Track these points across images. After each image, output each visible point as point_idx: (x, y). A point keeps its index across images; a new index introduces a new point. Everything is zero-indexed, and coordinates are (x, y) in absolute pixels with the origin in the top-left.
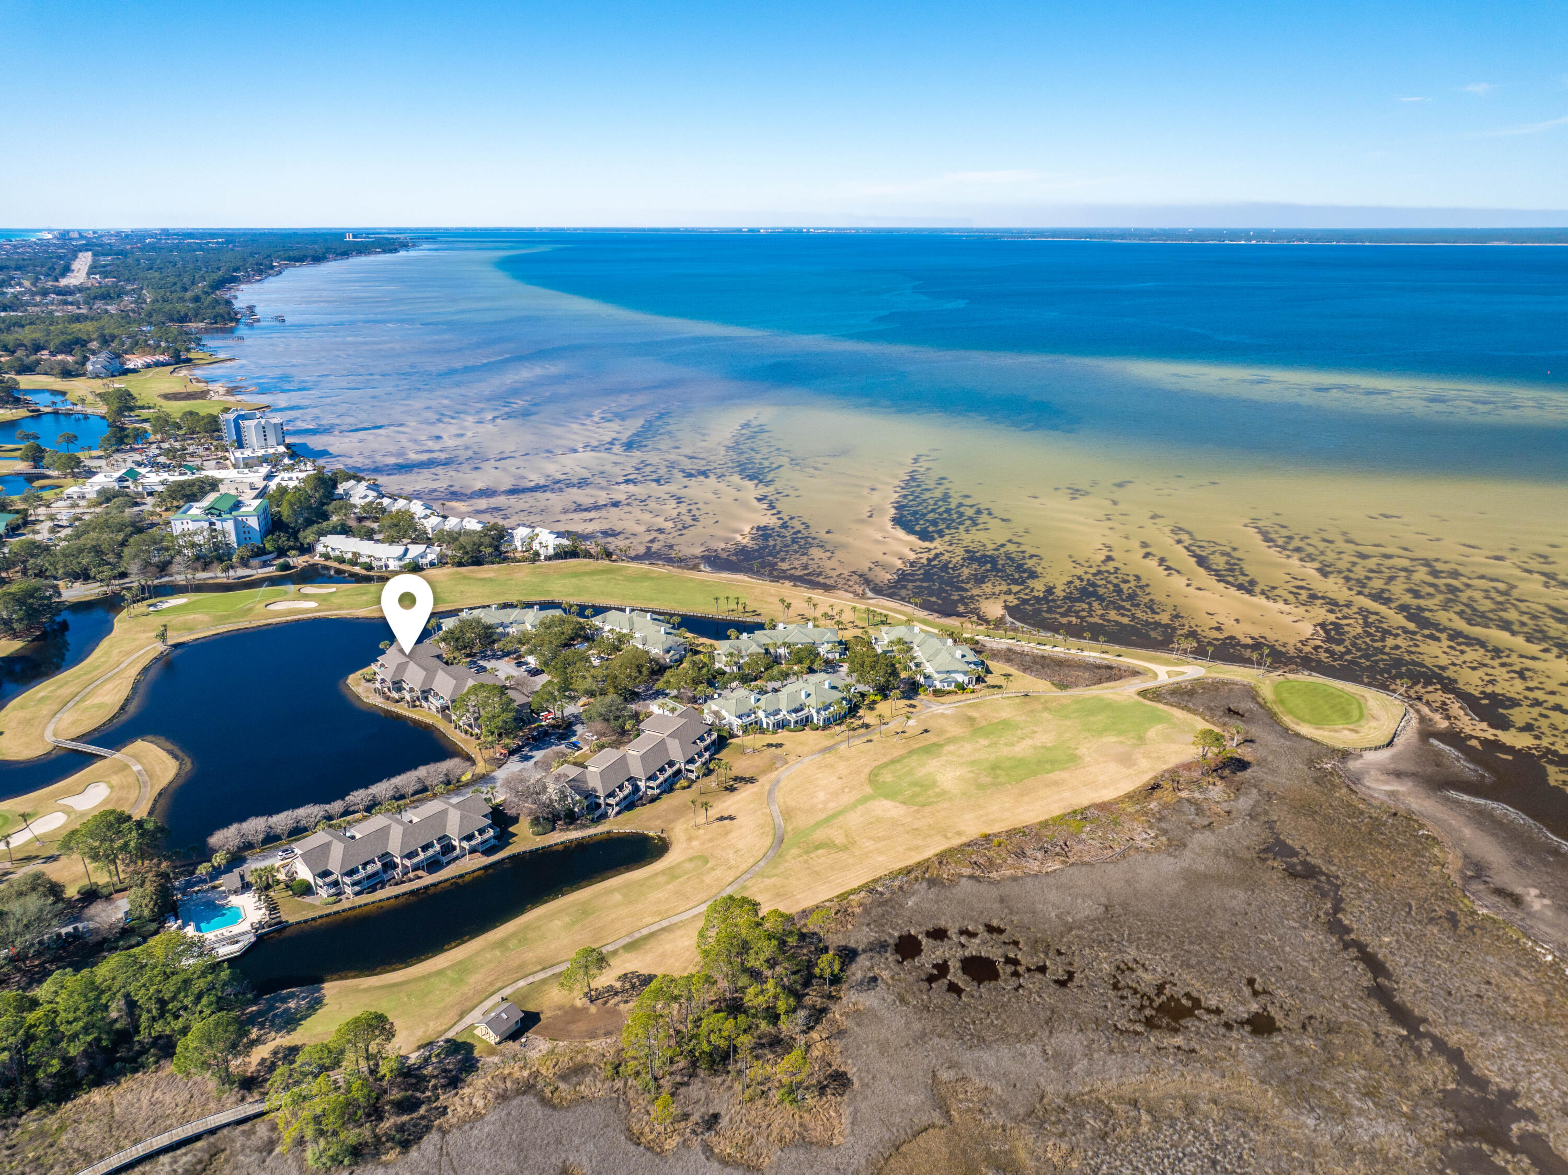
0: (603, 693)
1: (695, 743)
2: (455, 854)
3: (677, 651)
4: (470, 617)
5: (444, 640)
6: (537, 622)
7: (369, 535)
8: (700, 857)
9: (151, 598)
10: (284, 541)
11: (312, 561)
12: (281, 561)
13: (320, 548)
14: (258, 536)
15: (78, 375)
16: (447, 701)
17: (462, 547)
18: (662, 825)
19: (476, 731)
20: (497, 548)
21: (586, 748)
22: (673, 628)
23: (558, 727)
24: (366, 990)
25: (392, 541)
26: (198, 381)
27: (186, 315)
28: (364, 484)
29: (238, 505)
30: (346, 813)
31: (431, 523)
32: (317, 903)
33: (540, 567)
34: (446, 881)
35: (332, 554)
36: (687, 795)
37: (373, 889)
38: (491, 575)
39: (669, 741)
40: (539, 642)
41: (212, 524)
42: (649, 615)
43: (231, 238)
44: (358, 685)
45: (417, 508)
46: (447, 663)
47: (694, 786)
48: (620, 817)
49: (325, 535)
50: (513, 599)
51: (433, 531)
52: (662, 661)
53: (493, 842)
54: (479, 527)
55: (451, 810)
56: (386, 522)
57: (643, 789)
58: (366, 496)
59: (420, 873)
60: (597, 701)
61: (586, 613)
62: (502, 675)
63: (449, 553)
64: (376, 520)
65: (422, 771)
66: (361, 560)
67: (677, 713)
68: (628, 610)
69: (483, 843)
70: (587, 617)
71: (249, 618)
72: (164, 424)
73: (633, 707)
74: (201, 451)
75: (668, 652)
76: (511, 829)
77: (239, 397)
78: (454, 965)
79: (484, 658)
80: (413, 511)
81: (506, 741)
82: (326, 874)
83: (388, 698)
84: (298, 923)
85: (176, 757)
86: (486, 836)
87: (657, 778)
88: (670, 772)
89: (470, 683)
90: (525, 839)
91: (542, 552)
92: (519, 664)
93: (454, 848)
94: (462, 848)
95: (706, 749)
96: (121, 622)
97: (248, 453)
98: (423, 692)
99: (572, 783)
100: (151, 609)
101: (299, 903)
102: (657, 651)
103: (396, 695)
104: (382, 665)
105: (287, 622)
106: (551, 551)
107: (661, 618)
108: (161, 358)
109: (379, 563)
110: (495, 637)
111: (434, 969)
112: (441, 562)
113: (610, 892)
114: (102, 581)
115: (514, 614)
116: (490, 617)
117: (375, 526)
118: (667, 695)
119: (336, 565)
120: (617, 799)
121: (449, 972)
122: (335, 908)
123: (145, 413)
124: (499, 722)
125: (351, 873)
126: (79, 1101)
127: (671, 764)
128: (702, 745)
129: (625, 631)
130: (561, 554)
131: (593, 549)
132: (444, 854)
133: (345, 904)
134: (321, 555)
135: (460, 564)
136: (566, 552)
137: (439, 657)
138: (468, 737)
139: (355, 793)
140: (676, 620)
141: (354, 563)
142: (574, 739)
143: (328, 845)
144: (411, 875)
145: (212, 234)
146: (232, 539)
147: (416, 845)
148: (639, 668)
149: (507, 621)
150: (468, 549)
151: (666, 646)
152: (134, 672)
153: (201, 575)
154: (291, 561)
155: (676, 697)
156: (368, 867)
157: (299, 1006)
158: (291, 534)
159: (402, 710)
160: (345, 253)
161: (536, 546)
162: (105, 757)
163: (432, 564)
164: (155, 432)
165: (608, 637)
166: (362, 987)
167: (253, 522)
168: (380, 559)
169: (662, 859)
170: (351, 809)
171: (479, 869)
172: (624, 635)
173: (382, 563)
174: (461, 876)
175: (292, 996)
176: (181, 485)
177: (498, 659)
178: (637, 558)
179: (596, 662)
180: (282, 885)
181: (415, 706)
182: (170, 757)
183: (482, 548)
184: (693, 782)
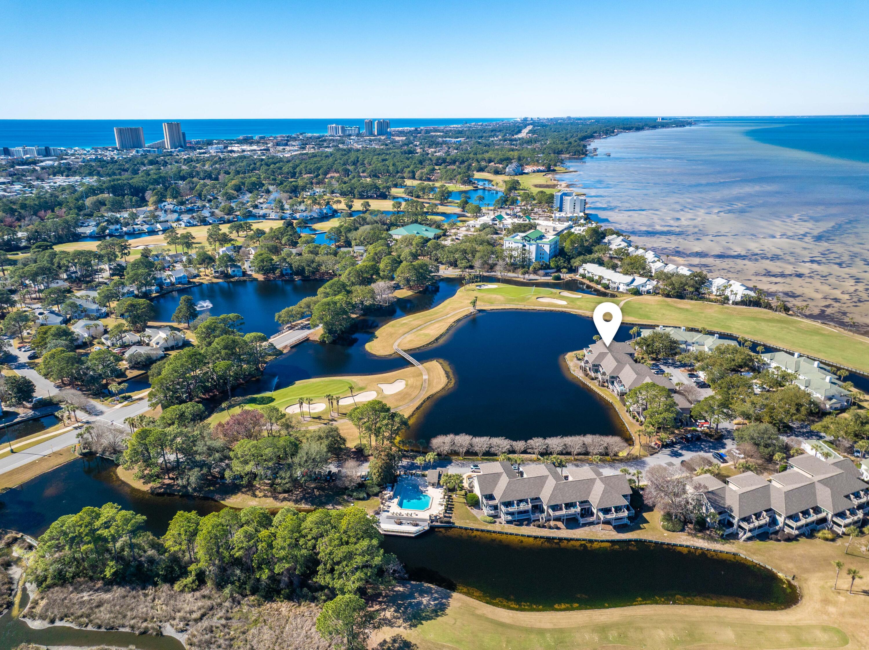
0: (759, 419)
1: (847, 497)
2: (591, 519)
3: (840, 401)
4: (662, 332)
5: (638, 344)
6: (714, 347)
7: (614, 267)
8: (838, 631)
9: (480, 282)
10: (561, 262)
11: (574, 278)
12: (556, 274)
13: (581, 271)
14: (548, 257)
15: (501, 174)
16: (626, 389)
17: (672, 284)
18: (795, 571)
19: (642, 419)
20: (697, 290)
21: (730, 463)
22: (839, 379)
23: (711, 436)
24: (480, 617)
25: (626, 273)
26: (555, 180)
27: (562, 151)
28: (621, 237)
29: (541, 237)
30: (525, 452)
31: (656, 266)
32: (479, 518)
33: (727, 308)
34: (577, 540)
35: (587, 275)
36: (828, 549)
37: (520, 523)
38: (688, 307)
39: (819, 486)
40: (712, 363)
41: (524, 246)
42: (816, 363)
43: (598, 120)
44: (572, 361)
45: (650, 256)
46: (636, 361)
47: (839, 542)
48: (750, 543)
49: (586, 263)
50: (699, 327)
51: (656, 272)
52: (822, 406)
53: (626, 521)
54: (688, 273)
55: (598, 481)
56: (627, 261)
57: (781, 525)
58: (620, 245)
59: (559, 524)
60: (752, 425)
61: (758, 349)
62: (675, 380)
63: (662, 287)
64: (621, 260)
65: (589, 439)
66: (603, 281)
67: (831, 460)
68: (796, 355)
69: (616, 519)
70: (758, 353)
71: (525, 303)
72: (528, 197)
73: (784, 439)
74: (540, 212)
75: (830, 399)
76: (645, 515)
77: (571, 189)
78: (554, 630)
79: (666, 364)
80: (646, 257)
81: (663, 435)
82: (490, 497)
83: (587, 375)
84: (461, 528)
85: (448, 377)
86: (621, 515)
87: (799, 520)
88: (813, 517)
89: (648, 380)
90: (654, 529)
91: (732, 298)
92: (692, 376)
93: (592, 514)
94: (598, 517)
95: (860, 507)
96: (461, 292)
97: (563, 214)
98: (612, 377)
99: (710, 496)
100: (478, 288)
101: (468, 512)
102: (819, 395)
103: (593, 375)
104: (590, 351)
105: (545, 310)
106: (739, 299)
107: (828, 368)
108: (542, 168)
109: (614, 285)
110: (678, 350)
111: (538, 625)
112: (655, 292)
113: (722, 623)
114: (461, 268)
115: (697, 337)
116: (677, 335)
117: (619, 263)
118: (821, 438)
119: (587, 282)
120: (752, 526)
121: (548, 635)
122: (490, 527)
123: (522, 192)
124: (660, 418)
125: (508, 504)
126: (274, 605)
127: (817, 510)
128: (856, 502)
129: (789, 371)
130: (746, 302)
131: (774, 302)
132: (582, 516)
133: (497, 528)
134: (581, 275)
135: (668, 296)
136: (750, 302)
137: (631, 355)
138: (634, 421)
139: (536, 440)
140: (846, 374)
141: (598, 283)
142: (722, 451)
143: (499, 475)
144: (552, 523)
145: (590, 119)
146: (533, 256)
147: (561, 501)
148: (799, 406)
149: (690, 341)
150: (677, 286)
151: (830, 394)
152: (452, 320)
153: (511, 275)
154: (562, 276)
155: (831, 443)
156: (522, 505)
157: (428, 605)
158: (567, 259)
159: (594, 386)
160: (654, 127)
161: (728, 293)
162: (414, 366)
163: (648, 292)
164: (523, 200)
165: (773, 372)
166: (479, 612)
167: (547, 248)
168: (615, 283)
169: (788, 611)
170: (529, 451)
171: (608, 541)
172: (789, 375)
173: (616, 286)
174: (591, 541)
175: (428, 592)
176: (520, 225)
177: (675, 367)
178: (811, 317)
179: (758, 391)
180: (463, 492)
181: (604, 386)
182: (445, 376)
183: (686, 287)
184: (838, 536)
